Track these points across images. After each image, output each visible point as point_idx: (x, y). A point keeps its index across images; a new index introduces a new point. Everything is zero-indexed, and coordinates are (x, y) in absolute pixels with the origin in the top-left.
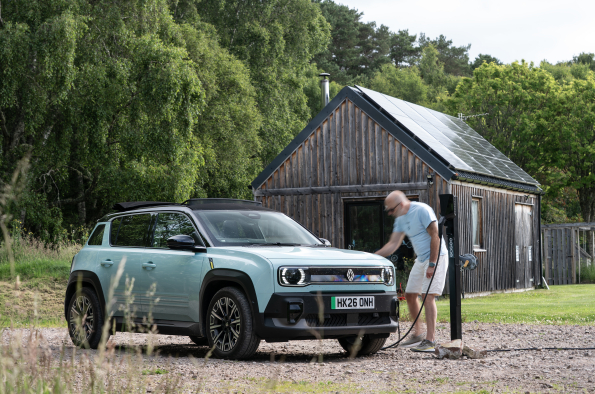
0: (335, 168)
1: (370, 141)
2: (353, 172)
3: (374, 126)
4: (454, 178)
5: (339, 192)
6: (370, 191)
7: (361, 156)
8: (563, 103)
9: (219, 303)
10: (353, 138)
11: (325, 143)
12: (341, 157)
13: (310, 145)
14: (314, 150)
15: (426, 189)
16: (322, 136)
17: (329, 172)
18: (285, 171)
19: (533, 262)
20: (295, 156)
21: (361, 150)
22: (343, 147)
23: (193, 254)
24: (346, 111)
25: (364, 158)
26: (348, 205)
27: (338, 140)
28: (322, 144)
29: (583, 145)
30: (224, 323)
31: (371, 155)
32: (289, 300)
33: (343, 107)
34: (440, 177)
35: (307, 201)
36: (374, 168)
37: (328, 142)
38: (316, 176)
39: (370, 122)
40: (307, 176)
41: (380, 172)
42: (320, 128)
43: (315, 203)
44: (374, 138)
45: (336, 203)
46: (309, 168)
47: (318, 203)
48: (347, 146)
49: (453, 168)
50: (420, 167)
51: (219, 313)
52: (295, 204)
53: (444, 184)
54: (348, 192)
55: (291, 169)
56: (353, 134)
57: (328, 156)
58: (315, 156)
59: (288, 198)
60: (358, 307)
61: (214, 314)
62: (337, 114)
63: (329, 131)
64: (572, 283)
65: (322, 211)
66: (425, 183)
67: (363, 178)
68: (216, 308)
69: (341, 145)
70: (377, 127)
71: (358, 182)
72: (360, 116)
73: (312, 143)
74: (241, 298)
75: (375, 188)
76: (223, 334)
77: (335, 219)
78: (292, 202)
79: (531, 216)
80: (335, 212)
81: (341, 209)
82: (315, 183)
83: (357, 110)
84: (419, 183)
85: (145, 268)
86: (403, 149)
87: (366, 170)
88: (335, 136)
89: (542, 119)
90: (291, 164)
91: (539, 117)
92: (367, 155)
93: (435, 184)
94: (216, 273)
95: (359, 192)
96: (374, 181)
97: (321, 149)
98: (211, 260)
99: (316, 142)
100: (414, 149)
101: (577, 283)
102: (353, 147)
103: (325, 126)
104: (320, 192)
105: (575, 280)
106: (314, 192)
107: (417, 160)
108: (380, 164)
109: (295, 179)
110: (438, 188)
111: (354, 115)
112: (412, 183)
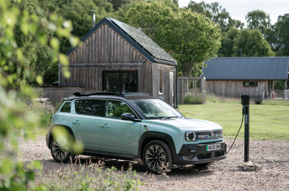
0: (98, 55)
1: (115, 44)
2: (107, 57)
3: (117, 36)
4: (155, 62)
5: (100, 66)
6: (115, 66)
7: (111, 50)
8: (177, 22)
9: (152, 148)
10: (107, 42)
11: (93, 44)
12: (101, 50)
13: (86, 44)
14: (88, 46)
15: (142, 66)
16: (92, 40)
17: (95, 57)
18: (74, 56)
19: (174, 97)
20: (79, 49)
21: (111, 47)
22: (103, 45)
23: (132, 122)
24: (104, 29)
25: (112, 51)
26: (104, 72)
27: (100, 42)
28: (92, 44)
29: (186, 42)
30: (154, 157)
31: (116, 50)
32: (190, 148)
33: (103, 27)
34: (148, 62)
35: (84, 70)
36: (117, 56)
37: (95, 43)
38: (89, 58)
39: (116, 34)
40: (84, 58)
41: (120, 58)
42: (92, 36)
43: (88, 71)
44: (117, 42)
45: (98, 71)
46: (86, 55)
47: (90, 71)
48: (104, 46)
49: (154, 57)
50: (139, 56)
51: (151, 152)
52: (79, 71)
53: (150, 64)
54: (105, 66)
55: (77, 55)
56: (108, 40)
57: (95, 50)
58: (89, 49)
59: (75, 68)
60: (215, 149)
61: (148, 152)
62: (100, 30)
63: (96, 38)
64: (182, 104)
65: (92, 75)
66: (142, 64)
67: (112, 60)
68: (150, 150)
69: (101, 45)
70: (119, 37)
71: (110, 62)
72: (111, 32)
73: (87, 43)
74: (165, 146)
75: (117, 65)
76: (154, 162)
77: (98, 79)
78: (77, 70)
79: (174, 76)
80: (98, 75)
81: (101, 74)
82: (89, 62)
83: (110, 29)
84: (138, 64)
85: (102, 127)
86: (131, 48)
87: (113, 57)
88: (98, 40)
89: (169, 30)
90: (77, 52)
91: (167, 28)
92: (114, 50)
93: (146, 65)
94: (149, 133)
95: (110, 67)
96: (117, 62)
97: (92, 46)
98: (145, 126)
99: (89, 43)
100: (137, 48)
101: (184, 104)
102: (107, 46)
103: (94, 35)
104: (91, 66)
105: (183, 102)
106: (88, 66)
107: (138, 53)
108: (120, 54)
109: (79, 60)
110: (147, 66)
111: (108, 31)
112: (135, 64)
